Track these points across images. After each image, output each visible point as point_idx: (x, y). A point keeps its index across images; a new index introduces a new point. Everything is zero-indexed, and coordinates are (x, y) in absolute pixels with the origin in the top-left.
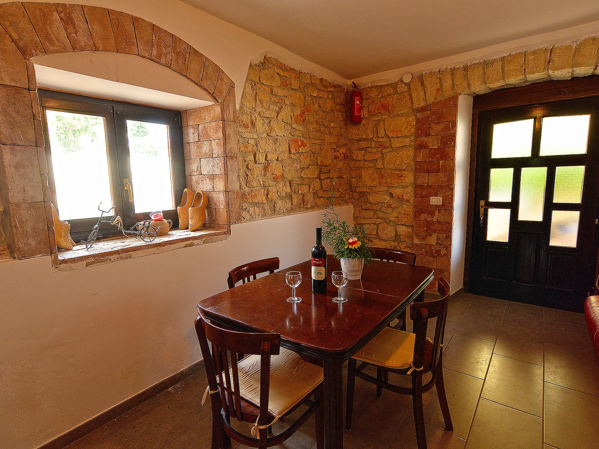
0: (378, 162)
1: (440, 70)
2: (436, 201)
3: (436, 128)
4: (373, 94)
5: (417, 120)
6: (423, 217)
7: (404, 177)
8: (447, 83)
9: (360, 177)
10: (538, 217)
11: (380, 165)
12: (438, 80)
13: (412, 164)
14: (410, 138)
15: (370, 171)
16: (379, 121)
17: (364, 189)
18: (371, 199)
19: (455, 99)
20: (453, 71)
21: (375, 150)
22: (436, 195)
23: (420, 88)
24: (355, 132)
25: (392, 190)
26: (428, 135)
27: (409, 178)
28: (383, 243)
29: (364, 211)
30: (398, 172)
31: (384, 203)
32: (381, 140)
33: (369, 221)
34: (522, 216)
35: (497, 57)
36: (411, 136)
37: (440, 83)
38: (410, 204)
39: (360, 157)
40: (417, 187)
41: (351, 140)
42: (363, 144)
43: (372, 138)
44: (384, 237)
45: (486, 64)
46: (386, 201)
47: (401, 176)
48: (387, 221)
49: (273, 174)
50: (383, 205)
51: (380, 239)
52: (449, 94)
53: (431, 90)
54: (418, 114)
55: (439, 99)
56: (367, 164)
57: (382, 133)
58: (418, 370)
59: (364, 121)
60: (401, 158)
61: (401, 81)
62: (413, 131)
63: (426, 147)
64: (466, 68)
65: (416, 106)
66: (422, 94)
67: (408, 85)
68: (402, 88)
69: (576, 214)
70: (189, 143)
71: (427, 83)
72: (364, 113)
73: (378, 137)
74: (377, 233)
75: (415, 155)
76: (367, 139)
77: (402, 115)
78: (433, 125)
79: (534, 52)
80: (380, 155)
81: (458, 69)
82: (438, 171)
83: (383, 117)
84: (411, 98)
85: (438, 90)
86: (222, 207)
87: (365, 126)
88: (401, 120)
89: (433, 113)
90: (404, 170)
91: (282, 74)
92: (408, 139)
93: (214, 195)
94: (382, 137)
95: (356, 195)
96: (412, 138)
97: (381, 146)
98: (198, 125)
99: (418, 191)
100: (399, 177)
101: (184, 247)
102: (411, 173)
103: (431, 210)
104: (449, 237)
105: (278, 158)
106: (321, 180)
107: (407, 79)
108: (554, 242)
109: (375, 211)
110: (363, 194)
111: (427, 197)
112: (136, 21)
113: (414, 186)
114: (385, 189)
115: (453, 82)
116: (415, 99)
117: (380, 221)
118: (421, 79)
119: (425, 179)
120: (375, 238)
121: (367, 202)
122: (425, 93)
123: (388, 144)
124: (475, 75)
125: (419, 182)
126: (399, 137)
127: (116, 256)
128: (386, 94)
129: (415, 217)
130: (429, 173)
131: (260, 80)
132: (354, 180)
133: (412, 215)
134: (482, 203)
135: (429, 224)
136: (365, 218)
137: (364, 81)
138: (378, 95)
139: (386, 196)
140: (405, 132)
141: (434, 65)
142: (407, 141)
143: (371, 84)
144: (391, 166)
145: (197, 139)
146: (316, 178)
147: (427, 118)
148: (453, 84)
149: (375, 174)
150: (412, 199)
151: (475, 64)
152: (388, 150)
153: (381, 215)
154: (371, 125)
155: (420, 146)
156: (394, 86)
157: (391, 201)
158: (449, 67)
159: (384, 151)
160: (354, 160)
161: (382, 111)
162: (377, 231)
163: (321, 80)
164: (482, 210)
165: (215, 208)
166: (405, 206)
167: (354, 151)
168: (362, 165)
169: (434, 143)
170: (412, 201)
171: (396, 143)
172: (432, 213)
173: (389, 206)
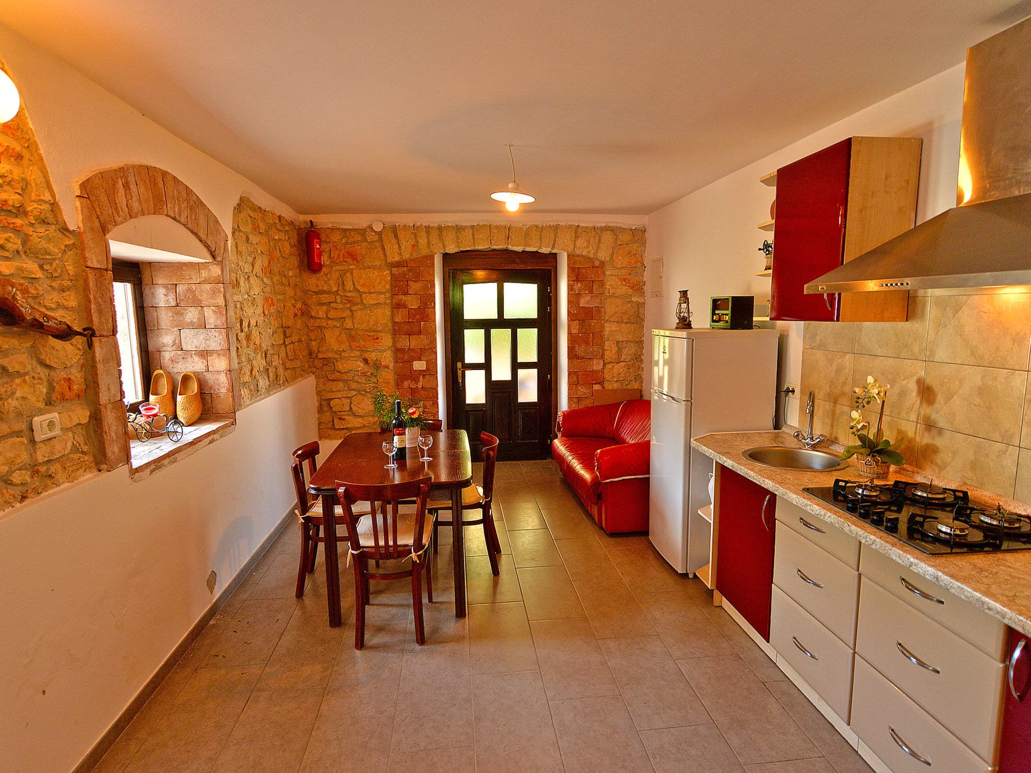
0: (347, 321)
1: (414, 225)
2: (419, 365)
3: (414, 287)
4: (336, 237)
5: (392, 275)
6: (406, 384)
7: (381, 339)
8: (423, 241)
9: (323, 339)
10: (507, 376)
11: (349, 324)
12: (413, 236)
13: (390, 324)
14: (385, 295)
15: (337, 332)
16: (345, 272)
17: (330, 355)
18: (340, 366)
19: (432, 258)
20: (428, 229)
21: (341, 306)
22: (420, 360)
23: (394, 241)
24: (313, 282)
25: (366, 355)
26: (406, 293)
27: (387, 341)
28: (360, 420)
29: (331, 382)
30: (372, 334)
31: (358, 371)
32: (349, 294)
33: (339, 395)
34: (495, 377)
35: (468, 224)
36: (387, 292)
37: (416, 239)
38: (389, 371)
39: (321, 314)
40: (397, 351)
41: (306, 292)
42: (325, 298)
43: (337, 291)
44: (361, 412)
45: (459, 229)
46: (360, 369)
47: (377, 339)
48: (362, 392)
49: (255, 344)
50: (356, 373)
51: (354, 415)
52: (425, 252)
53: (406, 245)
54: (394, 269)
55: (415, 256)
56: (330, 323)
57: (349, 286)
58: (487, 500)
59: (324, 269)
60: (376, 317)
61: (370, 227)
62: (388, 287)
63: (405, 306)
64: (440, 229)
65: (390, 259)
66: (396, 247)
67: (379, 234)
68: (371, 237)
69: (534, 372)
70: (156, 307)
71: (401, 235)
72: (325, 259)
73: (345, 290)
74: (351, 408)
75: (393, 316)
76: (329, 292)
77: (374, 268)
78: (410, 283)
79: (497, 227)
80: (348, 313)
81: (432, 228)
82: (420, 333)
83: (350, 267)
84: (384, 249)
85: (414, 246)
86: (224, 390)
87: (327, 275)
88: (374, 273)
89: (410, 271)
90: (380, 331)
91: (252, 215)
92: (383, 296)
93: (209, 377)
94: (350, 291)
95: (318, 364)
96: (388, 295)
97: (349, 301)
98: (176, 284)
99: (400, 355)
100: (374, 339)
101: (209, 444)
102: (389, 335)
103: (415, 376)
104: (436, 404)
105: (257, 323)
106: (286, 346)
107: (378, 227)
108: (521, 399)
109: (346, 382)
110: (327, 361)
111: (410, 362)
112: (164, 174)
113: (393, 348)
114: (358, 353)
115: (428, 240)
116: (388, 252)
117: (354, 393)
118: (394, 230)
119: (404, 342)
120: (348, 415)
121: (335, 371)
122: (399, 246)
123: (359, 300)
124: (450, 237)
125: (399, 346)
126: (371, 293)
127: (167, 460)
128: (352, 240)
129: (398, 385)
130: (409, 335)
131: (238, 227)
132: (314, 343)
133: (393, 383)
134: (459, 365)
135: (413, 391)
136: (332, 391)
137: (323, 221)
138: (342, 240)
139: (359, 363)
140: (379, 288)
141: (408, 220)
142: (382, 299)
143: (331, 225)
144: (364, 326)
145: (173, 303)
146: (282, 344)
147: (404, 274)
148: (429, 243)
149: (343, 335)
150: (391, 365)
151: (449, 227)
152: (359, 306)
153: (354, 386)
154: (335, 275)
155: (398, 306)
156: (362, 232)
157: (366, 368)
158: (424, 224)
159: (354, 308)
160: (313, 317)
161: (349, 260)
162: (350, 406)
163: (280, 217)
164: (460, 372)
165: (211, 394)
166: (384, 373)
167: (312, 307)
168: (324, 324)
169: (413, 303)
170: (391, 367)
171: (369, 300)
172: (416, 380)
173: (364, 374)
